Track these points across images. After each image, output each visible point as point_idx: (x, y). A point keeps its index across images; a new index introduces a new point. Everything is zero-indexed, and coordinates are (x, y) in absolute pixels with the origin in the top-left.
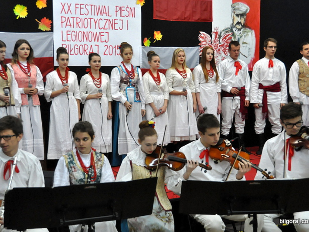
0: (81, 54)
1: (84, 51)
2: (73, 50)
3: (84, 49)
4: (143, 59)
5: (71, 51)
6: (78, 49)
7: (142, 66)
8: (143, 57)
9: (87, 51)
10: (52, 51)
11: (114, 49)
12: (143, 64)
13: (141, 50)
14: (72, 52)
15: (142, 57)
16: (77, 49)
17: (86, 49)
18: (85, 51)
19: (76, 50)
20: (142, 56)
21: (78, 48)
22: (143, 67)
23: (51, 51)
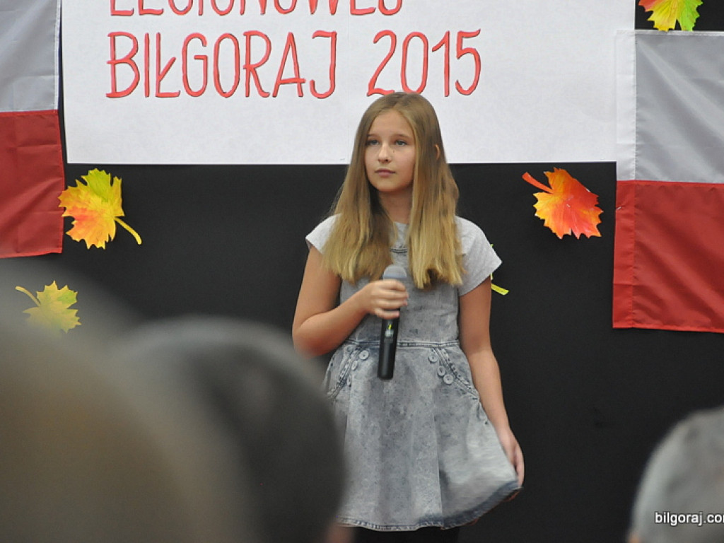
0: (227, 89)
1: (243, 73)
2: (178, 64)
3: (243, 62)
4: (640, 119)
5: (160, 76)
6: (205, 58)
7: (632, 166)
8: (641, 102)
9: (257, 70)
10: (52, 73)
11: (437, 59)
12: (638, 147)
13: (633, 57)
14: (172, 81)
15: (632, 105)
16: (201, 62)
17: (253, 62)
18: (251, 70)
19: (195, 68)
20: (632, 93)
21: (209, 51)
22: (638, 169)
23: (48, 78)
